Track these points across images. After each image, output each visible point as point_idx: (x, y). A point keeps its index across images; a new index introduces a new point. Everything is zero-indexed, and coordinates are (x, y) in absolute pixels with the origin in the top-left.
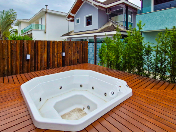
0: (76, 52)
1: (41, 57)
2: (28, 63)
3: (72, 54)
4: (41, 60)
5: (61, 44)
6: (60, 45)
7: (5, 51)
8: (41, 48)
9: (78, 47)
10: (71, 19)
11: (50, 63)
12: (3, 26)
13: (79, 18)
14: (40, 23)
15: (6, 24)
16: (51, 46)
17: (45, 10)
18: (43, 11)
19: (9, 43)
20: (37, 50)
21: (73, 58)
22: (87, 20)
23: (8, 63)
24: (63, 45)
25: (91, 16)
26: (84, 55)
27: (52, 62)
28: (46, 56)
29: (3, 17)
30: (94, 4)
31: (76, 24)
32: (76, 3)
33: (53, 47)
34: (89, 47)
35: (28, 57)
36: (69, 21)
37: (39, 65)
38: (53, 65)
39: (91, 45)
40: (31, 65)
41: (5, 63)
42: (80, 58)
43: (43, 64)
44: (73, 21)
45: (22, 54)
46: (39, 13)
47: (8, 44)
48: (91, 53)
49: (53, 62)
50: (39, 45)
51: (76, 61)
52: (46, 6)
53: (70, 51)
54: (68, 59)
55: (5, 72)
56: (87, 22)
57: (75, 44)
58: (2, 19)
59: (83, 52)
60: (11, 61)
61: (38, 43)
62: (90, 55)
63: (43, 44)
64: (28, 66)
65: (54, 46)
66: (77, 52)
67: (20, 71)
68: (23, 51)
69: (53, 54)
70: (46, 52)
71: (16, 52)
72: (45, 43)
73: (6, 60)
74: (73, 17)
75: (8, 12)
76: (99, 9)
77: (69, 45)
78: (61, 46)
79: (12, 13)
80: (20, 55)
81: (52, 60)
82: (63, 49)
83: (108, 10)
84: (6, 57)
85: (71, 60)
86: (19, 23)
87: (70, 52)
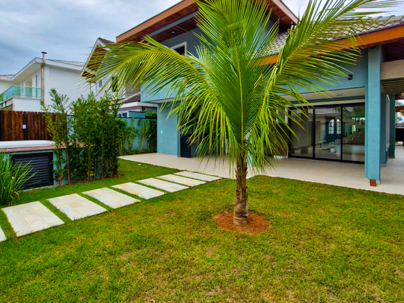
3: (40, 127)
5: (22, 115)
6: (19, 116)
13: (102, 78)
17: (41, 62)
18: (36, 62)
24: (24, 117)
31: (99, 88)
33: (8, 118)
52: (42, 53)
53: (35, 124)
74: (94, 76)
77: (34, 117)
78: (21, 118)
81: (6, 132)
82: (25, 121)
85: (38, 135)
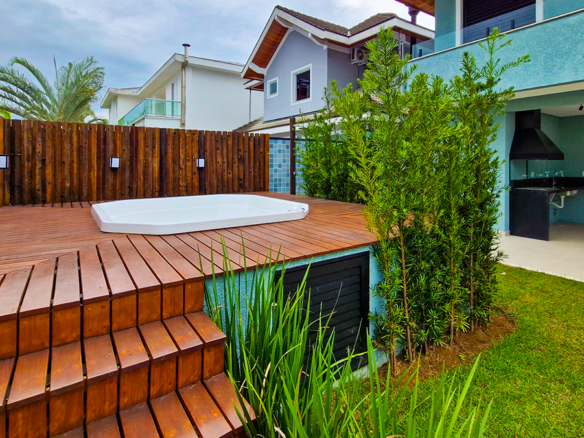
0: (236, 160)
1: (146, 166)
2: (115, 178)
3: (225, 164)
4: (145, 173)
5: (196, 137)
6: (193, 140)
7: (67, 146)
8: (145, 144)
9: (241, 147)
10: (255, 82)
11: (167, 183)
12: (67, 107)
13: (277, 79)
14: (169, 97)
15: (74, 101)
16: (170, 142)
17: (182, 60)
18: (176, 61)
19: (75, 129)
20: (136, 149)
21: (227, 176)
22: (298, 84)
23: (71, 173)
24: (199, 141)
25: (309, 72)
26: (259, 170)
27: (171, 180)
28: (156, 165)
29: (67, 82)
30: (313, 35)
31: (270, 97)
32: (267, 34)
33: (173, 144)
34: (272, 151)
35: (115, 163)
36: (250, 88)
37: (140, 184)
38: (173, 189)
39: (280, 146)
40: (123, 183)
41: (67, 173)
42: (247, 176)
43: (150, 182)
44: (260, 87)
45: (102, 154)
46: (166, 66)
47: (72, 132)
48: (280, 166)
49: (174, 182)
50: (141, 136)
51: (236, 184)
52: (184, 45)
53: (219, 156)
54: (214, 176)
55: (66, 192)
56: (298, 90)
57: (234, 139)
58: (64, 88)
59: (255, 162)
60: (79, 169)
61: (137, 133)
62: (276, 171)
63: (149, 135)
64: (114, 185)
65: (176, 142)
66: (239, 160)
67: (98, 194)
68: (105, 148)
69: (174, 162)
70: (157, 154)
71: (90, 150)
72: (154, 135)
73: (67, 166)
74: (261, 76)
75: (80, 66)
76: (329, 50)
77: (217, 141)
78: (196, 144)
79: (91, 69)
80: (98, 158)
81: (171, 175)
82: (202, 151)
83: (359, 51)
84: (67, 160)
85: (223, 181)
86: (111, 101)
87: (219, 160)
